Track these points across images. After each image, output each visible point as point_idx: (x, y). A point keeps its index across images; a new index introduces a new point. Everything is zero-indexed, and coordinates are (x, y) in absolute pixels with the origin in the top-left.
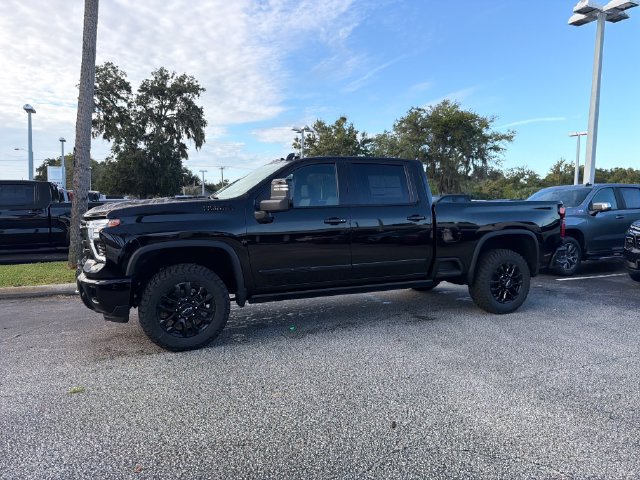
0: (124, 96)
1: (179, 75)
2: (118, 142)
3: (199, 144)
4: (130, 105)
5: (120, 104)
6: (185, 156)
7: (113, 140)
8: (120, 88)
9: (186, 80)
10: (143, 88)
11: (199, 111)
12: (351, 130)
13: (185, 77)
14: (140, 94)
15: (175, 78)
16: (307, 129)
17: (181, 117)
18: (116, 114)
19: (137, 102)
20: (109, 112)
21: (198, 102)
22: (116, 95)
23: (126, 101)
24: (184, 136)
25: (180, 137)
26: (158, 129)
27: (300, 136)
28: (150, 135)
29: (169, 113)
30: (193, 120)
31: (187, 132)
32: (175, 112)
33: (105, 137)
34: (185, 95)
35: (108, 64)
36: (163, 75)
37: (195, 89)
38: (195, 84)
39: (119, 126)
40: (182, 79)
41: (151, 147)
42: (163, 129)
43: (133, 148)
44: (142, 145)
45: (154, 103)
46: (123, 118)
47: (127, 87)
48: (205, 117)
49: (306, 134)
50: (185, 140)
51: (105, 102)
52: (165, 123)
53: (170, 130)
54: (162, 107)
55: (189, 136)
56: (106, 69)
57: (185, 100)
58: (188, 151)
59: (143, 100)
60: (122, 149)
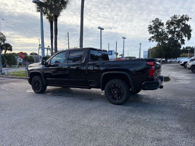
0: (161, 27)
1: (181, 16)
2: (159, 42)
3: (189, 39)
6: (184, 43)
10: (167, 23)
11: (189, 27)
13: (183, 16)
14: (167, 25)
15: (180, 17)
17: (182, 30)
19: (166, 28)
20: (157, 33)
21: (187, 23)
22: (159, 27)
23: (161, 29)
24: (184, 36)
25: (182, 37)
26: (173, 35)
30: (187, 31)
32: (180, 29)
33: (156, 41)
34: (184, 22)
35: (156, 19)
36: (175, 17)
37: (187, 19)
38: (187, 17)
40: (182, 17)
42: (175, 36)
43: (163, 43)
44: (167, 42)
45: (172, 27)
46: (161, 35)
47: (162, 24)
48: (191, 28)
50: (184, 38)
51: (156, 30)
52: (176, 33)
53: (178, 35)
54: (175, 28)
55: (186, 36)
57: (184, 24)
58: (185, 42)
59: (168, 27)
60: (160, 44)
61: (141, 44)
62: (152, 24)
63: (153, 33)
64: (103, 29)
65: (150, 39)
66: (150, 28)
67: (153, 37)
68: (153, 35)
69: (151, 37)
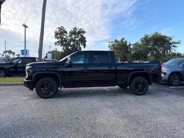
0: (66, 35)
2: (64, 47)
3: (84, 47)
4: (67, 37)
5: (65, 37)
7: (63, 47)
8: (64, 33)
9: (82, 30)
10: (70, 33)
11: (85, 38)
12: (126, 41)
14: (70, 34)
16: (112, 42)
17: (80, 40)
18: (64, 40)
19: (69, 36)
20: (62, 39)
21: (84, 35)
22: (64, 34)
23: (66, 36)
24: (81, 45)
25: (80, 45)
26: (74, 43)
27: (110, 44)
28: (72, 45)
29: (77, 39)
30: (83, 41)
31: (81, 44)
32: (78, 39)
33: (61, 46)
34: (81, 34)
35: (62, 27)
36: (75, 29)
37: (84, 32)
38: (84, 31)
39: (64, 43)
40: (80, 30)
41: (72, 48)
42: (75, 43)
43: (68, 49)
44: (70, 48)
45: (73, 36)
46: (65, 41)
47: (66, 32)
48: (86, 40)
49: (112, 43)
50: (81, 46)
51: (61, 37)
52: (76, 41)
53: (77, 44)
54: (75, 37)
55: (82, 45)
56: (61, 28)
57: (81, 35)
58: (81, 49)
59: (70, 36)
60: (65, 49)
61: (50, 47)
62: (58, 30)
63: (58, 39)
64: (27, 27)
65: (56, 44)
66: (56, 34)
67: (58, 42)
68: (58, 40)
69: (57, 41)
